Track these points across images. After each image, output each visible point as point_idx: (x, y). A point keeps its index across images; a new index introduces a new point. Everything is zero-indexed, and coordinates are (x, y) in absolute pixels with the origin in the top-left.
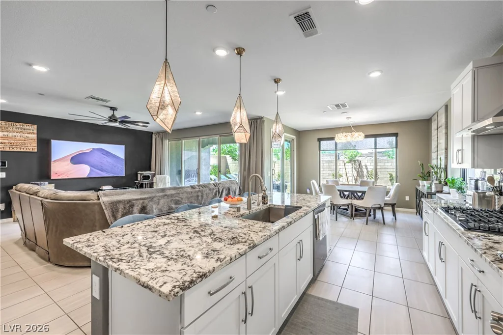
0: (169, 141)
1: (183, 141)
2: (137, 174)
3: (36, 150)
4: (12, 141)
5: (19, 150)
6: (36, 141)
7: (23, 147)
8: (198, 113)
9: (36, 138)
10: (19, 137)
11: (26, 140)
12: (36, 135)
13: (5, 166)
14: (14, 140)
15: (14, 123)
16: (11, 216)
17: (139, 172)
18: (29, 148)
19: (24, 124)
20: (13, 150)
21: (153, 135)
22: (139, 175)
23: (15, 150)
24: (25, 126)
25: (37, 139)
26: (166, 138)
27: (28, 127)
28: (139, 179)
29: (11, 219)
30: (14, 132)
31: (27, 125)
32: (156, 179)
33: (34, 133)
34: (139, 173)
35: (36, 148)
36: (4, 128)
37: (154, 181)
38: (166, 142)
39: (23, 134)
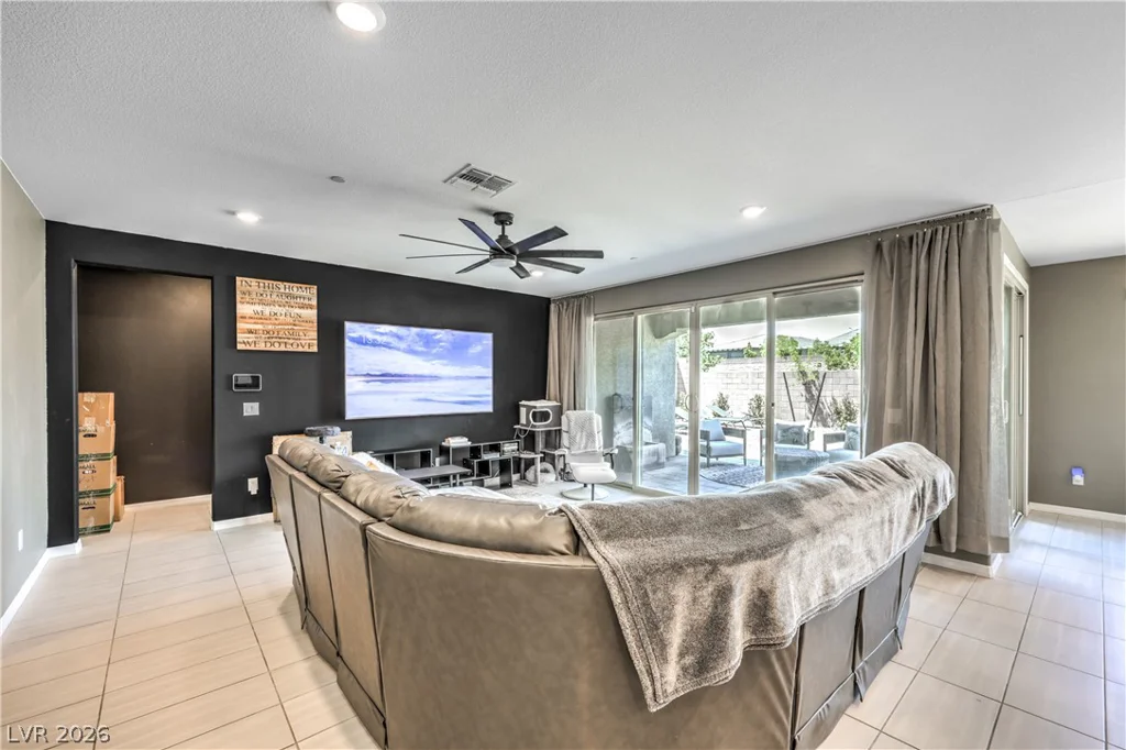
0: (595, 320)
1: (640, 317)
2: (517, 408)
3: (315, 349)
4: (270, 327)
5: (283, 348)
6: (316, 324)
7: (291, 341)
8: (753, 214)
9: (316, 318)
10: (283, 317)
11: (297, 323)
12: (315, 311)
13: (258, 386)
14: (275, 324)
15: (275, 283)
16: (270, 509)
17: (523, 402)
18: (303, 342)
19: (292, 285)
20: (272, 349)
21: (552, 306)
22: (523, 411)
23: (276, 348)
24: (295, 289)
25: (318, 322)
26: (588, 314)
27: (300, 293)
28: (523, 421)
29: (269, 517)
30: (273, 303)
31: (299, 285)
32: (569, 421)
33: (311, 307)
34: (524, 406)
35: (316, 342)
36: (254, 296)
37: (564, 428)
38: (590, 322)
39: (290, 309)
